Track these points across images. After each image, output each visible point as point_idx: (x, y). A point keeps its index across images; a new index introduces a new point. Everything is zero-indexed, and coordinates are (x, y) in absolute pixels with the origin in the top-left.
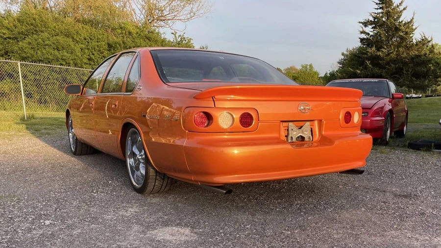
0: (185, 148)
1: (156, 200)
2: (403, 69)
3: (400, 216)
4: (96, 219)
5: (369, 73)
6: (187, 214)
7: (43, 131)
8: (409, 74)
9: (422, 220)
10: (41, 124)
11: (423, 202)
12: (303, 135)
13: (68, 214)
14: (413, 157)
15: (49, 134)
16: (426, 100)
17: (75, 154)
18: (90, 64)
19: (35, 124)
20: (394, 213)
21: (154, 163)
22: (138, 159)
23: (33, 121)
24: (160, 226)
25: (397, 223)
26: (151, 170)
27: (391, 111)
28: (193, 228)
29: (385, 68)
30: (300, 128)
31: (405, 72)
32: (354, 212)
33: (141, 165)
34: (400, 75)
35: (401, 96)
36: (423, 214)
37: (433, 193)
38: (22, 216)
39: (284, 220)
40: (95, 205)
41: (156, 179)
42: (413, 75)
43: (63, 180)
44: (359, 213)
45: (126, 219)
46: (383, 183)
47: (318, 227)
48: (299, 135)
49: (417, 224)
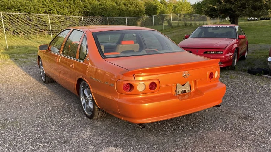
0: (118, 102)
1: (99, 124)
2: (245, 4)
3: (242, 136)
4: (67, 141)
5: (223, 8)
6: (119, 136)
7: (21, 60)
8: (249, 7)
9: (254, 138)
10: (18, 53)
11: (255, 123)
12: (185, 90)
13: (51, 138)
14: (251, 81)
15: (24, 62)
16: (261, 23)
17: (45, 82)
18: (44, 8)
19: (14, 54)
20: (238, 133)
21: (98, 104)
22: (88, 99)
23: (13, 50)
24: (105, 147)
25: (240, 141)
26: (97, 108)
27: (237, 48)
28: (124, 148)
29: (234, 3)
30: (183, 86)
31: (247, 6)
32: (215, 132)
33: (90, 103)
34: (244, 8)
35: (244, 37)
36: (255, 134)
37: (262, 115)
38: (26, 140)
39: (175, 140)
40: (65, 129)
41: (99, 112)
42: (252, 8)
43: (42, 106)
44: (218, 133)
45: (85, 141)
46: (232, 106)
47: (195, 146)
48: (183, 90)
49: (251, 142)
